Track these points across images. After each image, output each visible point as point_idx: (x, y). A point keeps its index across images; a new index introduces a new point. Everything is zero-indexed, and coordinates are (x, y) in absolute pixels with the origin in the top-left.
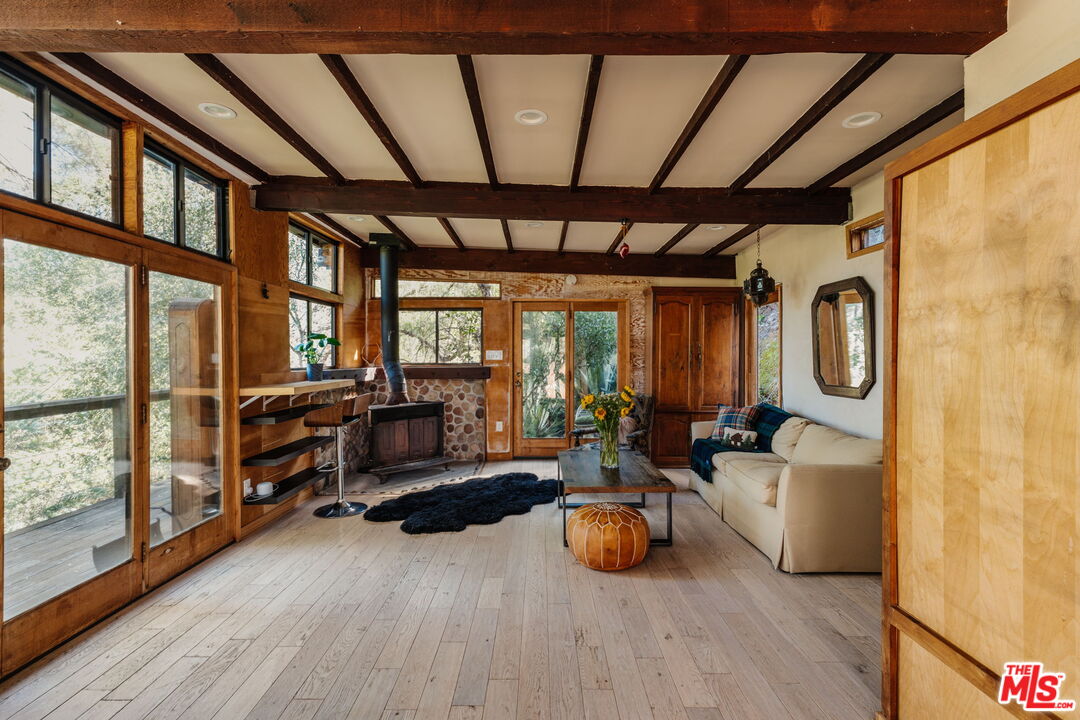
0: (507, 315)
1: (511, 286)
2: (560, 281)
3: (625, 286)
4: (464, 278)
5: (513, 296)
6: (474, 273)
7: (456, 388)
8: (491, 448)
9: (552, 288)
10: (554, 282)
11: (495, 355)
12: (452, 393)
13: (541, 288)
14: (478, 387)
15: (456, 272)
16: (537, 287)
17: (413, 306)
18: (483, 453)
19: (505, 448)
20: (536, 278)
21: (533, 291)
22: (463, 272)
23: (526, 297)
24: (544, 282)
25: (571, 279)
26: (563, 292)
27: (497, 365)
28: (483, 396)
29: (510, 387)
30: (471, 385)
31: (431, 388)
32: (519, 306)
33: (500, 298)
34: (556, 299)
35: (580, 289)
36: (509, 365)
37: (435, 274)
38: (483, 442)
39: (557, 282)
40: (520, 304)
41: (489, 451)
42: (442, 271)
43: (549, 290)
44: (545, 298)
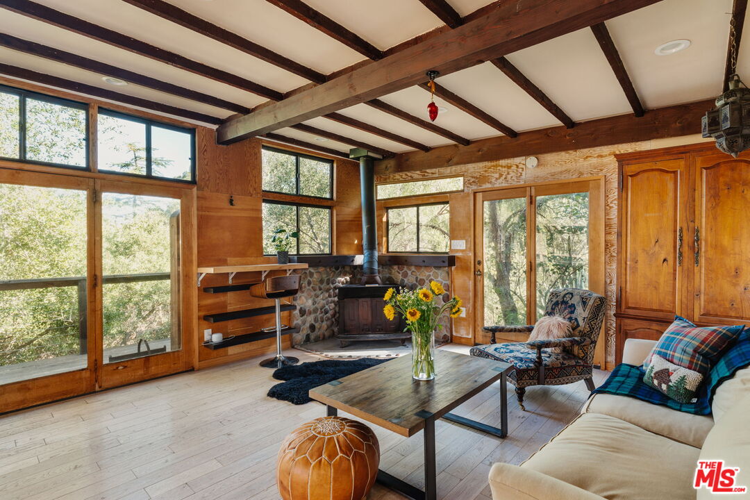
0: (469, 206)
1: (472, 177)
2: (521, 166)
3: (599, 160)
4: (434, 176)
5: (474, 187)
6: (442, 170)
7: (427, 274)
8: (456, 332)
9: (512, 174)
10: (514, 167)
11: (460, 245)
12: (424, 278)
13: (501, 175)
14: (444, 274)
15: (428, 171)
16: (497, 175)
17: (398, 205)
18: (449, 335)
19: (468, 334)
20: (497, 166)
21: (493, 180)
22: (433, 170)
23: (487, 186)
24: (504, 169)
25: (532, 161)
26: (523, 177)
27: (461, 254)
28: (448, 282)
29: (472, 276)
30: (439, 272)
31: (409, 273)
32: (480, 196)
33: (463, 191)
34: (515, 184)
35: (543, 172)
36: (471, 254)
37: (413, 175)
38: (449, 325)
39: (517, 166)
40: (481, 193)
41: (454, 334)
42: (418, 172)
43: (509, 177)
44: (504, 185)
